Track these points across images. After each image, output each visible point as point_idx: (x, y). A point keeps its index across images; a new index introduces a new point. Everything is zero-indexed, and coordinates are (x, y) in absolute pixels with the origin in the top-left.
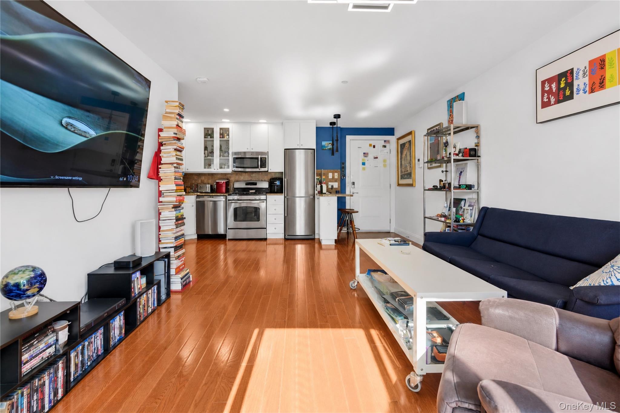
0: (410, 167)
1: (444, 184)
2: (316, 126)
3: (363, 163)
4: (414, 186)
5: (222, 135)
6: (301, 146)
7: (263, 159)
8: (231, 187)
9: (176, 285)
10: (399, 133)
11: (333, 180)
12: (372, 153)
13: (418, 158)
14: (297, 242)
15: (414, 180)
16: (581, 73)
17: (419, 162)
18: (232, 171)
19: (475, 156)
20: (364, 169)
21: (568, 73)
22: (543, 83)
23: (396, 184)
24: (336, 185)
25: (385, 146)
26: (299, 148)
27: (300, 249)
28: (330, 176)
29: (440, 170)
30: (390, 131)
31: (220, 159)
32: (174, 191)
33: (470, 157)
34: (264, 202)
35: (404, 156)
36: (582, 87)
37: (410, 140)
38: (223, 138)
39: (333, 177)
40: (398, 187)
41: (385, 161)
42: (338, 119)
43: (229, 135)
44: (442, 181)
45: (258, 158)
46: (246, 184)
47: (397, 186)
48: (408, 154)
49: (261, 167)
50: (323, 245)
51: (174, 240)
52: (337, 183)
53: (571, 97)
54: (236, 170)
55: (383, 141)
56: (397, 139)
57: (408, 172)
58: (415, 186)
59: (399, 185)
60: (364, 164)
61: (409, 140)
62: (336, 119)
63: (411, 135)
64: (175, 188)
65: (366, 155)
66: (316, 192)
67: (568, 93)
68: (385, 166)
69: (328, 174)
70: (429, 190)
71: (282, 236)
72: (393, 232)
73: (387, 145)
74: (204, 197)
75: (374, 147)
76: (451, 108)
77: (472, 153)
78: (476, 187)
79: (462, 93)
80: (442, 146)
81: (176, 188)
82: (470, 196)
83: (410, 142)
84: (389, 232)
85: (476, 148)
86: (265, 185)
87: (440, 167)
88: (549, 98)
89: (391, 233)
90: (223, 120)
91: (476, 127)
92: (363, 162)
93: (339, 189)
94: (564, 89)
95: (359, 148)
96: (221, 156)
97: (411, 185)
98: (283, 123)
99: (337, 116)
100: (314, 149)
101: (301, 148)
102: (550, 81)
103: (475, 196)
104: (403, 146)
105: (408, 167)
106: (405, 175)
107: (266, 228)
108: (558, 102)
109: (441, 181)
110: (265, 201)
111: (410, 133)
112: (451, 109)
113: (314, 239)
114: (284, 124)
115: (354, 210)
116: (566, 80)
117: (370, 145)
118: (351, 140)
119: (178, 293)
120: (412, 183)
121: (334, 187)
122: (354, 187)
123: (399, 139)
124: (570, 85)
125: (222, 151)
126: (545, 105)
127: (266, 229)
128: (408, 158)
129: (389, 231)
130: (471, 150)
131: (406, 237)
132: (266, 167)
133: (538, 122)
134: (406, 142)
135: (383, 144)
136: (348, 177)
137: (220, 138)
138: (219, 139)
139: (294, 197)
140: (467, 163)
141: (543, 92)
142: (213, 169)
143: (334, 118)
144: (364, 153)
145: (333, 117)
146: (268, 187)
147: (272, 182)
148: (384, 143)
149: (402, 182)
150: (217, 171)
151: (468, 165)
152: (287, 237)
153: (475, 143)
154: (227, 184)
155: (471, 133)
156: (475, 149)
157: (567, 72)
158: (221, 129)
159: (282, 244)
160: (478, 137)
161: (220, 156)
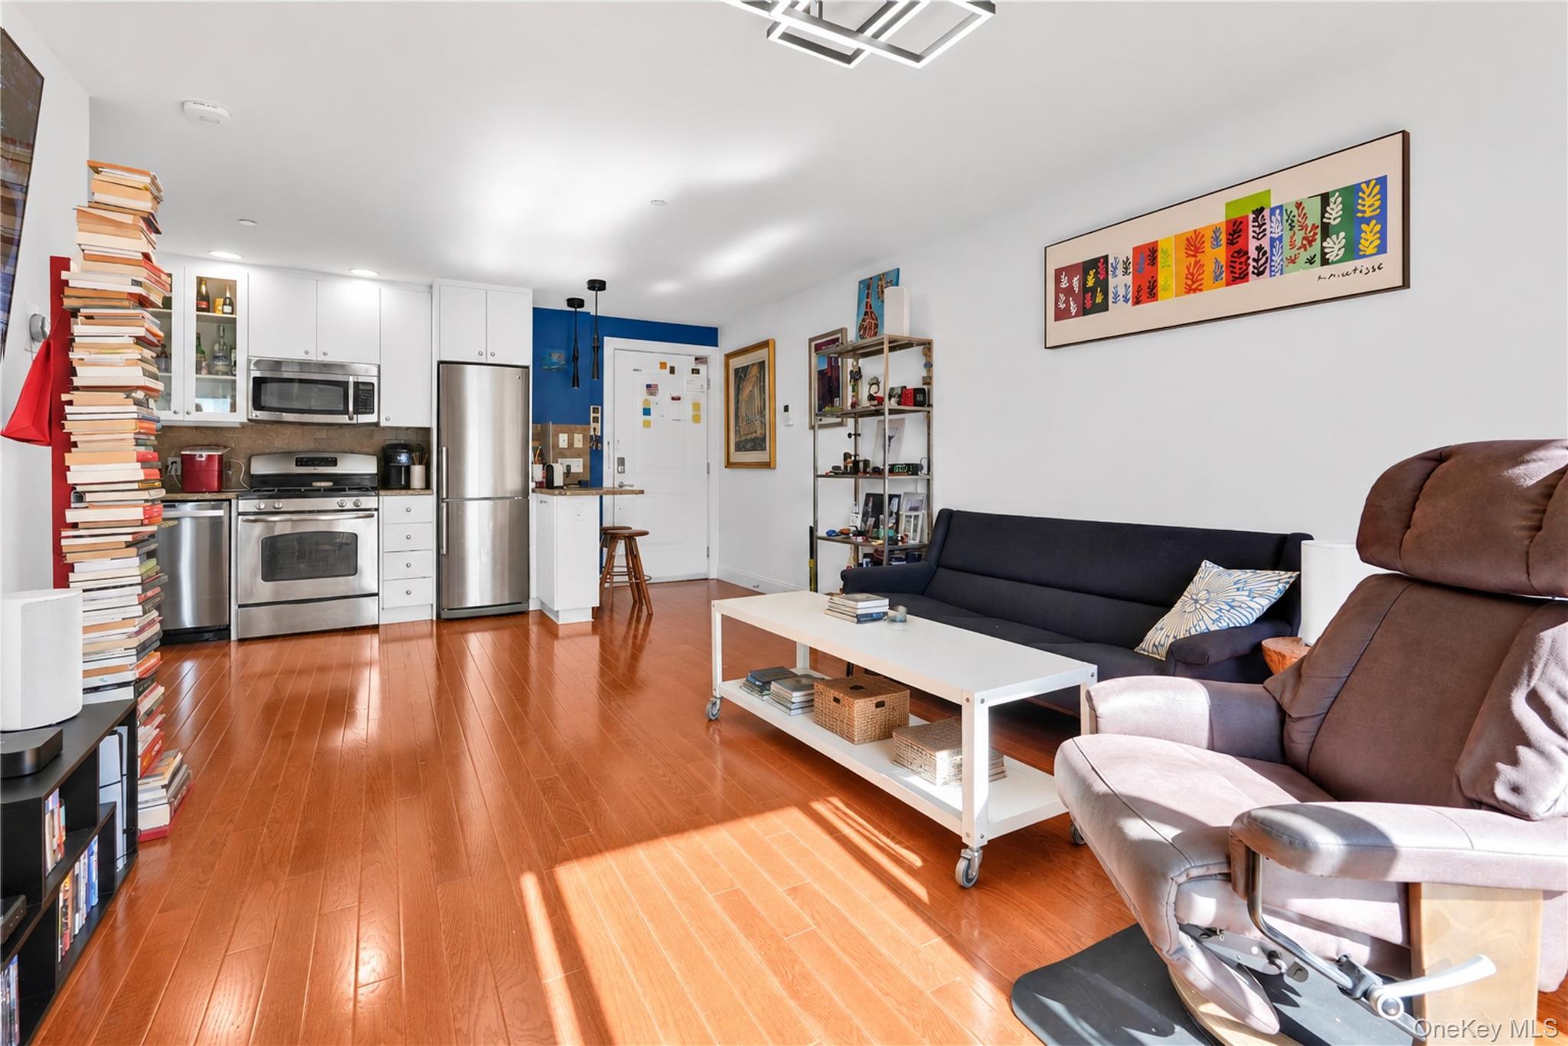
0: (763, 424)
1: (856, 463)
2: (534, 303)
3: (644, 409)
4: (772, 466)
5: (204, 301)
6: (489, 355)
7: (361, 387)
8: (237, 476)
9: (154, 815)
10: (730, 342)
11: (571, 451)
12: (668, 386)
13: (786, 404)
14: (470, 625)
15: (773, 454)
16: (1120, 266)
17: (787, 413)
18: (249, 420)
19: (922, 404)
20: (647, 424)
21: (1099, 262)
22: (1058, 273)
23: (723, 463)
24: (578, 466)
25: (695, 371)
26: (485, 362)
27: (479, 646)
28: (563, 440)
29: (842, 432)
30: (707, 336)
31: (197, 379)
32: (135, 486)
33: (915, 405)
34: (372, 516)
35: (744, 395)
36: (1121, 292)
37: (764, 362)
38: (207, 310)
39: (571, 444)
40: (727, 469)
41: (696, 406)
42: (598, 292)
43: (232, 304)
44: (850, 456)
45: (348, 382)
46: (300, 462)
47: (726, 467)
48: (756, 392)
49: (356, 412)
50: (561, 625)
51: (135, 657)
52: (582, 460)
53: (1104, 307)
54: (260, 418)
55: (693, 358)
56: (725, 355)
57: (754, 435)
58: (775, 468)
59: (729, 464)
60: (647, 412)
61: (760, 361)
62: (595, 292)
63: (767, 349)
64: (140, 475)
65: (651, 389)
66: (532, 485)
67: (1099, 299)
68: (696, 419)
69: (558, 436)
70: (827, 476)
71: (429, 614)
72: (715, 577)
73: (702, 368)
74: (174, 506)
75: (672, 370)
76: (868, 298)
77: (920, 397)
78: (925, 470)
79: (894, 270)
80: (846, 377)
81: (145, 475)
82: (910, 488)
83: (762, 364)
84: (706, 579)
85: (926, 387)
86: (366, 466)
87: (841, 424)
88: (1067, 302)
89: (711, 581)
90: (216, 254)
91: (927, 346)
92: (646, 407)
93: (587, 478)
94: (1093, 290)
95: (637, 370)
96: (204, 371)
97: (767, 465)
98: (431, 287)
99: (597, 285)
100: (527, 367)
101: (489, 362)
102: (1069, 270)
103: (921, 489)
104: (741, 374)
105: (758, 423)
106: (747, 441)
107: (377, 595)
108: (1084, 311)
109: (847, 456)
110: (376, 513)
111: (765, 344)
112: (869, 300)
113: (525, 613)
114: (435, 290)
115: (630, 528)
116: (1096, 273)
117: (663, 365)
118: (615, 349)
119: (161, 840)
120: (768, 461)
121: (572, 471)
122: (623, 472)
123: (729, 356)
124: (1103, 285)
125: (203, 352)
126: (1061, 315)
127: (377, 597)
128: (757, 403)
129: (705, 577)
130: (916, 391)
131: (754, 587)
132: (373, 412)
133: (1047, 346)
134: (753, 365)
135: (693, 365)
136: (608, 443)
137: (199, 309)
138: (193, 313)
139: (463, 499)
140: (904, 419)
141: (1058, 290)
142: (171, 412)
143: (589, 288)
144: (648, 386)
145: (586, 286)
146: (375, 472)
147: (386, 457)
148: (696, 363)
149: (737, 457)
150: (188, 418)
151: (907, 422)
152: (445, 615)
153: (923, 378)
154: (224, 464)
155: (914, 355)
156: (924, 389)
157: (1097, 260)
158: (200, 281)
159: (431, 635)
160: (929, 365)
161: (198, 370)
